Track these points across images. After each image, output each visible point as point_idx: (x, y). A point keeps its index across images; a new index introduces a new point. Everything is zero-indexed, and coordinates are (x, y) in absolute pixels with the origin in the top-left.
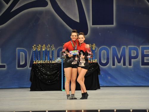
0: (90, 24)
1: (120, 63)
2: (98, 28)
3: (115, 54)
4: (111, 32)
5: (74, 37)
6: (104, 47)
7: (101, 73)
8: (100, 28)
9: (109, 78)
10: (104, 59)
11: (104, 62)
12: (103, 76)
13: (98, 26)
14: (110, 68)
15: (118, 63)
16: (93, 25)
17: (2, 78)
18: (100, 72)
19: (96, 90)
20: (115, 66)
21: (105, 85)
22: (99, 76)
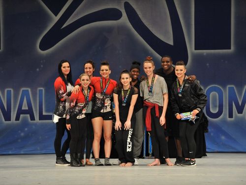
0: (191, 48)
1: (242, 113)
2: (205, 54)
3: (232, 99)
4: (226, 62)
5: (105, 71)
6: (215, 87)
7: (209, 130)
8: (208, 55)
9: (223, 138)
10: (215, 106)
11: (214, 111)
12: (212, 134)
13: (205, 52)
14: (224, 121)
15: (238, 113)
16: (195, 49)
17: (47, 137)
18: (208, 128)
19: (200, 157)
20: (232, 117)
21: (217, 150)
22: (206, 134)
